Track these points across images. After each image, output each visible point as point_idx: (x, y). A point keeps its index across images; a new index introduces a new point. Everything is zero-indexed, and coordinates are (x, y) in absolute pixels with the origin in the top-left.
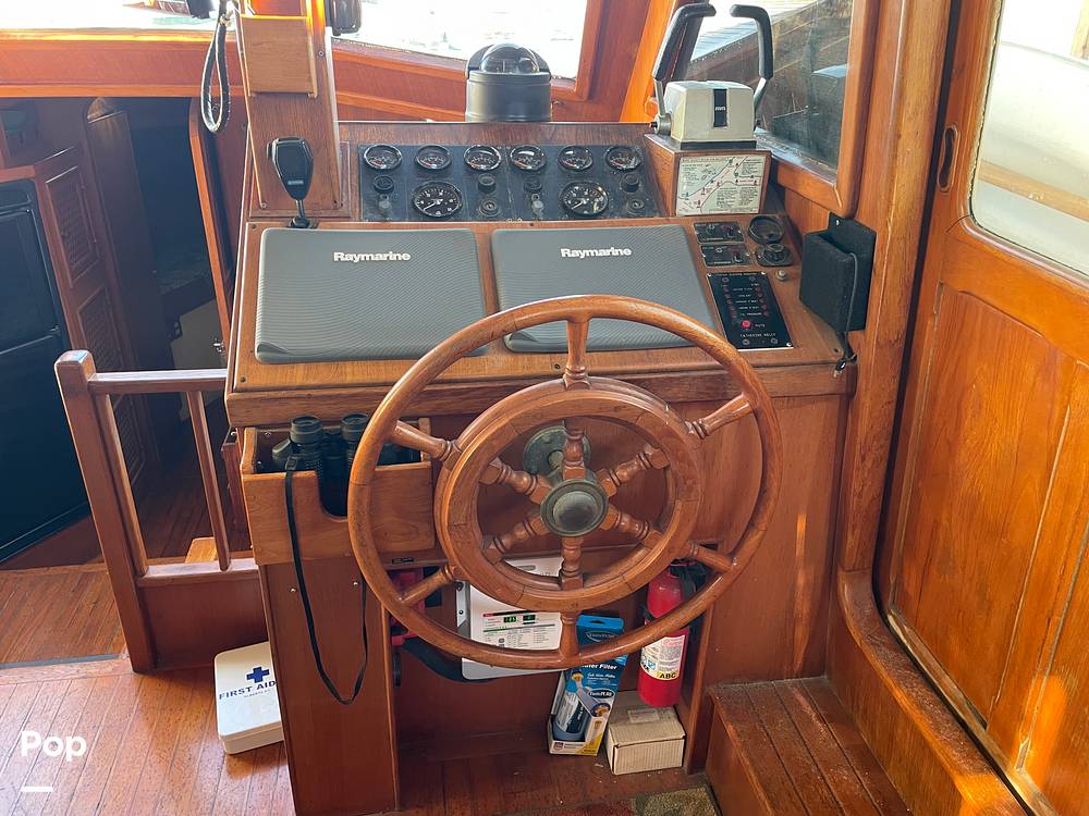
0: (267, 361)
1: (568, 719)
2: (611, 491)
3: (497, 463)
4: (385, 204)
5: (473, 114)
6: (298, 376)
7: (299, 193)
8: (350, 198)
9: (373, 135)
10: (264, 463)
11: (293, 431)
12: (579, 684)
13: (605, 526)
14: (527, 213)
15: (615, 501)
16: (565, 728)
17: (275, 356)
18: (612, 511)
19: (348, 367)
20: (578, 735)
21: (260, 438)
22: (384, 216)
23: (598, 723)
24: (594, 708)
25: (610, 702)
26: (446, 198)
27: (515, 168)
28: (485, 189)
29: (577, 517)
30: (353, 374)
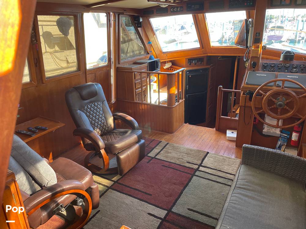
0: (246, 84)
1: (278, 146)
2: (286, 103)
3: (271, 97)
4: (264, 70)
5: (281, 59)
6: (249, 86)
7: (254, 68)
8: (260, 69)
9: (265, 61)
10: (244, 94)
11: (248, 92)
12: (281, 140)
13: (284, 108)
14: (284, 72)
15: (286, 105)
16: (277, 147)
17: (247, 84)
18: (285, 106)
19: (255, 86)
20: (280, 149)
21: (244, 92)
22: (264, 71)
23: (283, 148)
24: (283, 145)
25: (286, 144)
26: (273, 69)
27: (285, 66)
28: (279, 69)
29: (280, 105)
30: (256, 87)
